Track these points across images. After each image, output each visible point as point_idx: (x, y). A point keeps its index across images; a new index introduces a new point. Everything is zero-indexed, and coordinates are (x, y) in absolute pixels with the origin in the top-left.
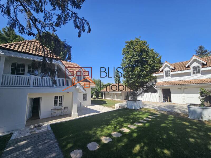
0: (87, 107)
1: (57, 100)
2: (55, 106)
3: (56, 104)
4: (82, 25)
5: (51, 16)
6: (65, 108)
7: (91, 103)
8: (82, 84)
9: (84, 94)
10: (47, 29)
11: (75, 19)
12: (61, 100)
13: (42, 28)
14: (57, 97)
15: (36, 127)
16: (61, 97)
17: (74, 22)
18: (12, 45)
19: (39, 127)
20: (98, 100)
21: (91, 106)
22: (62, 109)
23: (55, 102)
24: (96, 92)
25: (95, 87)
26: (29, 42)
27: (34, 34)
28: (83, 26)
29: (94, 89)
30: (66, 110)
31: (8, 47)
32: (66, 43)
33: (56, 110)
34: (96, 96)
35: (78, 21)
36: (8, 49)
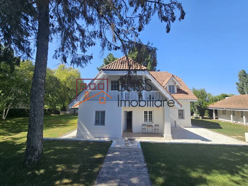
0: (185, 128)
1: (147, 116)
2: (145, 121)
3: (146, 120)
4: (170, 12)
5: (132, 21)
6: (155, 125)
7: (192, 124)
8: (176, 96)
9: (179, 110)
10: (129, 36)
11: (160, 9)
12: (151, 115)
13: (124, 37)
14: (147, 112)
15: (129, 140)
16: (150, 113)
17: (159, 15)
18: (109, 66)
19: (132, 140)
20: (204, 120)
21: (191, 128)
22: (152, 126)
23: (145, 117)
24: (198, 107)
25: (196, 101)
26: (120, 60)
27: (119, 47)
28: (171, 14)
29: (195, 104)
30: (157, 128)
31: (107, 68)
32: (150, 45)
33: (146, 126)
34: (198, 113)
35: (164, 10)
36: (107, 70)
